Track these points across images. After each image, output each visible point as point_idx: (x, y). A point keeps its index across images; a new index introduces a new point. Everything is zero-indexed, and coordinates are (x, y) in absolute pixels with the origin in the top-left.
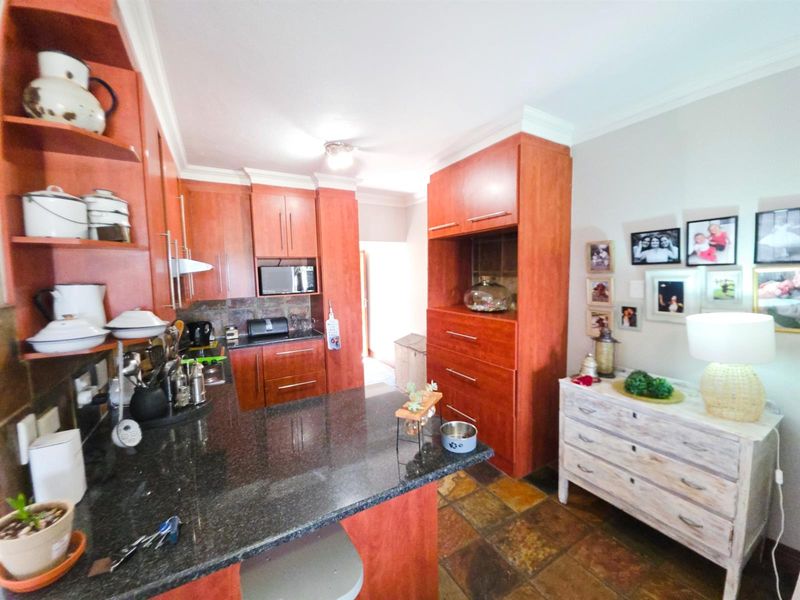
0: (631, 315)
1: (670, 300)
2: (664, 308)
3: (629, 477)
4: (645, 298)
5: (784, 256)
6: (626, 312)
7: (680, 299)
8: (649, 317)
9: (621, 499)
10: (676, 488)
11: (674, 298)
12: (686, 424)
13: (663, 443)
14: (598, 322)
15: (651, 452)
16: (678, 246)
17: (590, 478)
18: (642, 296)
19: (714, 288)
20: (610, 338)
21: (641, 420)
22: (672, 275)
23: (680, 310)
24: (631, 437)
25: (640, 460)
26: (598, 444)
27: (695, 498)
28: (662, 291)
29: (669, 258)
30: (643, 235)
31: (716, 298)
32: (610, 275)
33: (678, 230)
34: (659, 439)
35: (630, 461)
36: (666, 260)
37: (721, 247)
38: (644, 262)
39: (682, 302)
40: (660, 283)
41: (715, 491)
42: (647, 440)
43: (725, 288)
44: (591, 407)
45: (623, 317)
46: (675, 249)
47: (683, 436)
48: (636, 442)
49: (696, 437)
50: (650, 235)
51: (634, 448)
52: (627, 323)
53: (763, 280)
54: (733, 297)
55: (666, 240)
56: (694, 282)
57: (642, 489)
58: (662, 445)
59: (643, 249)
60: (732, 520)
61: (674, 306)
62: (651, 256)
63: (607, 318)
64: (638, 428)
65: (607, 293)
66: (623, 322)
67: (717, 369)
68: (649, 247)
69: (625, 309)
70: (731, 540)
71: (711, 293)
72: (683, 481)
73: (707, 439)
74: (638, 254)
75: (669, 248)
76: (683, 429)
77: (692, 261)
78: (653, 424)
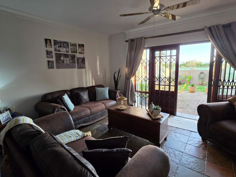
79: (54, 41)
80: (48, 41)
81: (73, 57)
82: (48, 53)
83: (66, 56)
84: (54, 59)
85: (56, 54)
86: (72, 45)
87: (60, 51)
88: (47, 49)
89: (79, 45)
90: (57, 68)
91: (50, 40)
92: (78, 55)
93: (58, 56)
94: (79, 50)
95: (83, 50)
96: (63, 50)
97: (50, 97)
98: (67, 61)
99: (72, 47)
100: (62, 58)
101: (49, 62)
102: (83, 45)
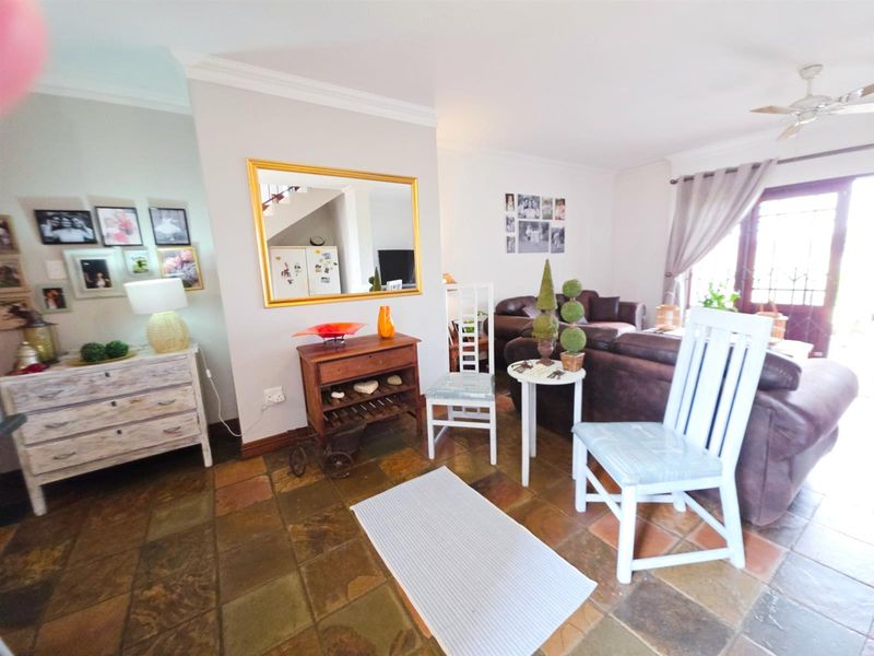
0: (57, 297)
1: (97, 277)
2: (91, 285)
3: (114, 431)
4: (68, 278)
5: (172, 240)
6: (50, 294)
7: (106, 276)
8: (78, 295)
9: (113, 456)
10: (156, 413)
11: (100, 275)
12: (152, 363)
13: (138, 385)
14: (11, 311)
15: (130, 398)
16: (92, 228)
17: (73, 461)
18: (64, 276)
19: (132, 264)
20: (42, 322)
21: (115, 376)
22: (93, 253)
23: (108, 285)
24: (109, 395)
25: (123, 411)
26: (73, 422)
27: (171, 411)
28: (85, 269)
29: (85, 239)
30: (50, 214)
31: (136, 272)
32: (15, 256)
33: (87, 213)
34: (135, 383)
35: (112, 417)
36: (82, 240)
37: (128, 232)
38: (57, 241)
39: (108, 278)
40: (83, 262)
41: (182, 398)
42: (125, 390)
43: (140, 264)
44: (55, 389)
45: (47, 300)
46: (89, 230)
47: (153, 371)
48: (113, 398)
49: (161, 367)
50: (59, 213)
51: (114, 404)
52: (53, 306)
53: (163, 258)
54: (147, 271)
55: (79, 222)
56: (114, 260)
57: (130, 433)
58: (138, 387)
59: (54, 228)
60: (195, 410)
61: (101, 282)
62: (65, 235)
63: (25, 305)
64: (114, 383)
65: (16, 276)
66: (48, 306)
67: (158, 318)
68: (60, 227)
69: (46, 291)
70: (198, 422)
71: (131, 269)
72: (160, 404)
73: (168, 365)
74: (48, 232)
75: (82, 229)
76: (149, 367)
77: (107, 243)
78: (125, 375)
79: (519, 196)
80: (510, 198)
81: (546, 227)
82: (509, 221)
83: (534, 226)
84: (515, 234)
85: (520, 222)
86: (546, 202)
87: (525, 217)
88: (507, 213)
89: (557, 201)
90: (520, 252)
91: (512, 195)
92: (554, 224)
93: (523, 227)
94: (556, 211)
95: (563, 211)
96: (531, 215)
97: (512, 308)
98: (536, 235)
99: (546, 206)
100: (528, 232)
101: (508, 239)
102: (563, 201)
